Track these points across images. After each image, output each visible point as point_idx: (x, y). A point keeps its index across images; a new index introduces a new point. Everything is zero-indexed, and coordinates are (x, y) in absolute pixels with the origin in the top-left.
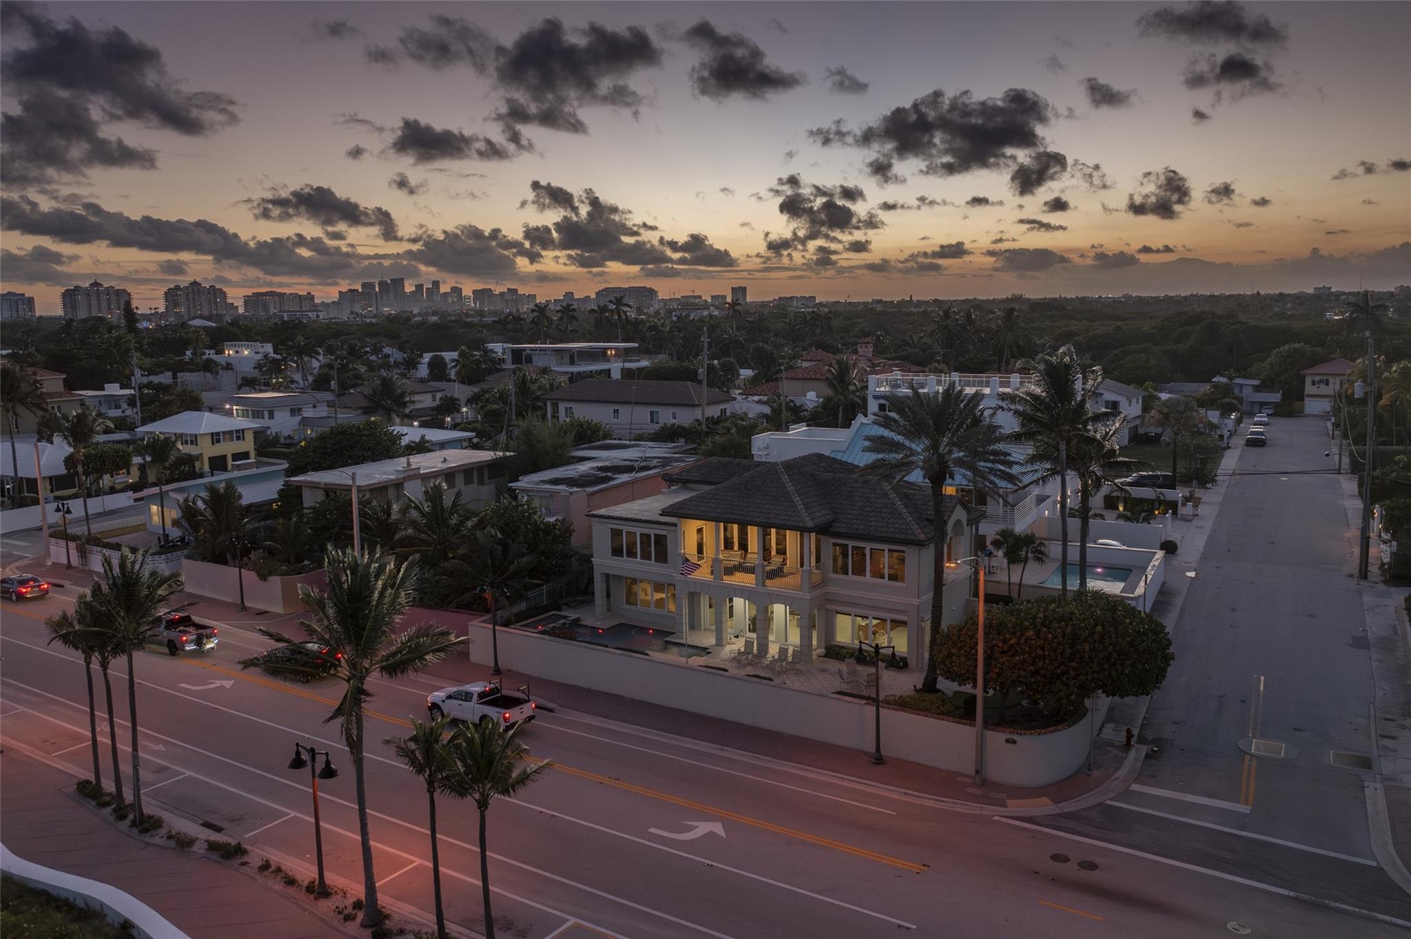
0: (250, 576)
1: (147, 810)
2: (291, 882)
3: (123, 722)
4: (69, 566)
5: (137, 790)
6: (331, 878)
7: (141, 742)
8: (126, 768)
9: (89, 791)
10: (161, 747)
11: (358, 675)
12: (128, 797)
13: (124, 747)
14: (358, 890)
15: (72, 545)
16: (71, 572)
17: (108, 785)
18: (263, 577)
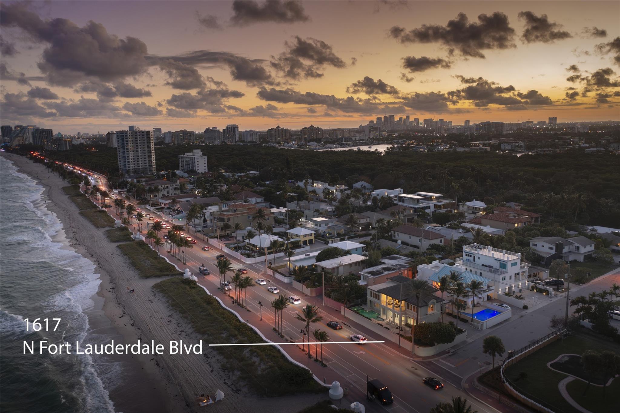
0: (304, 287)
1: (283, 334)
2: (300, 348)
3: (280, 317)
4: (271, 276)
5: (281, 330)
6: (305, 349)
7: (282, 322)
8: (280, 326)
9: (274, 329)
10: (285, 324)
11: (308, 322)
12: (280, 332)
13: (280, 323)
14: (308, 352)
15: (272, 271)
16: (271, 277)
17: (277, 329)
18: (307, 288)
